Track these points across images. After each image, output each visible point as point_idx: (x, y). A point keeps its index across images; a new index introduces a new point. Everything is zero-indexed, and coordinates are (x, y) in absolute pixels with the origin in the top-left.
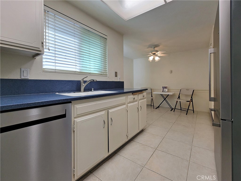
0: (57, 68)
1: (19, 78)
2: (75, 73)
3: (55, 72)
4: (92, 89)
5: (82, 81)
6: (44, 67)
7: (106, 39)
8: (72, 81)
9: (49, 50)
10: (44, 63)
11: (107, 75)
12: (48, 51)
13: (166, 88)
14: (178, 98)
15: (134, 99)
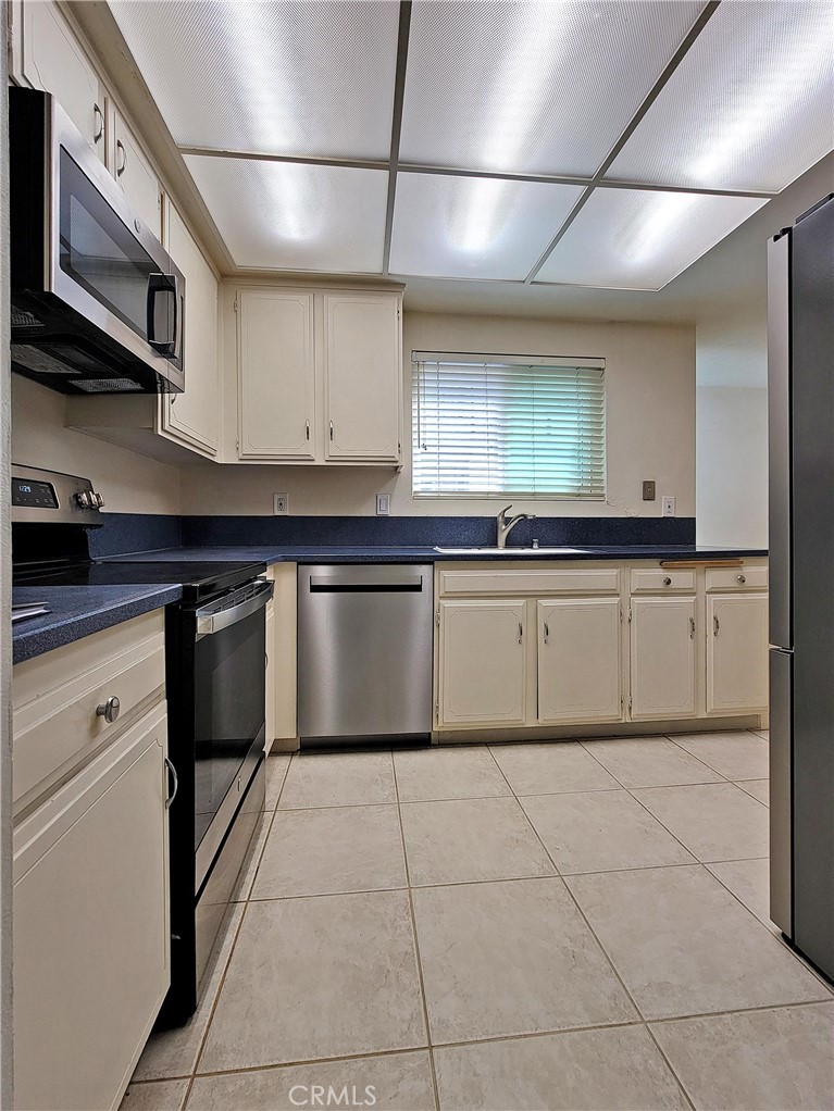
0: (444, 487)
1: (372, 513)
2: (487, 497)
3: (439, 498)
4: (533, 542)
5: (500, 519)
6: (415, 488)
7: (600, 369)
8: (477, 518)
9: (425, 447)
10: (415, 480)
11: (603, 496)
12: (422, 450)
15: (669, 582)
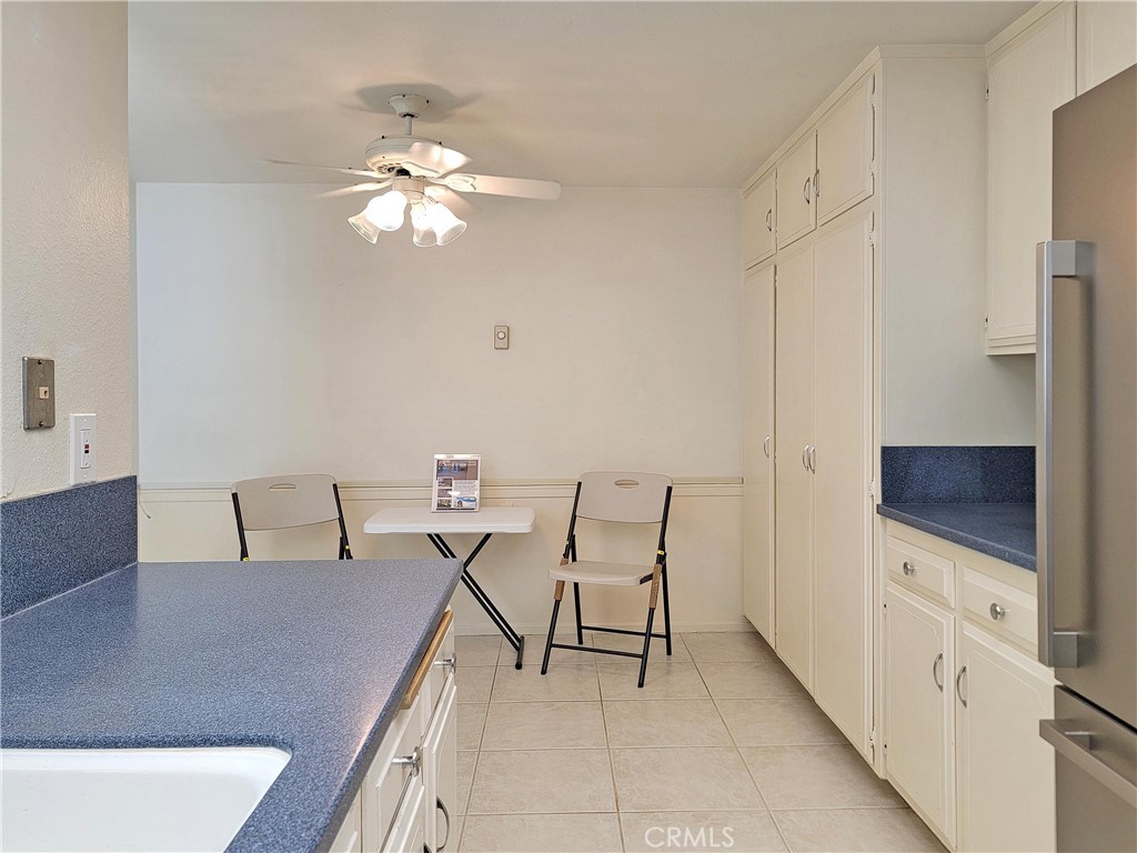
13: (465, 471)
14: (566, 556)
